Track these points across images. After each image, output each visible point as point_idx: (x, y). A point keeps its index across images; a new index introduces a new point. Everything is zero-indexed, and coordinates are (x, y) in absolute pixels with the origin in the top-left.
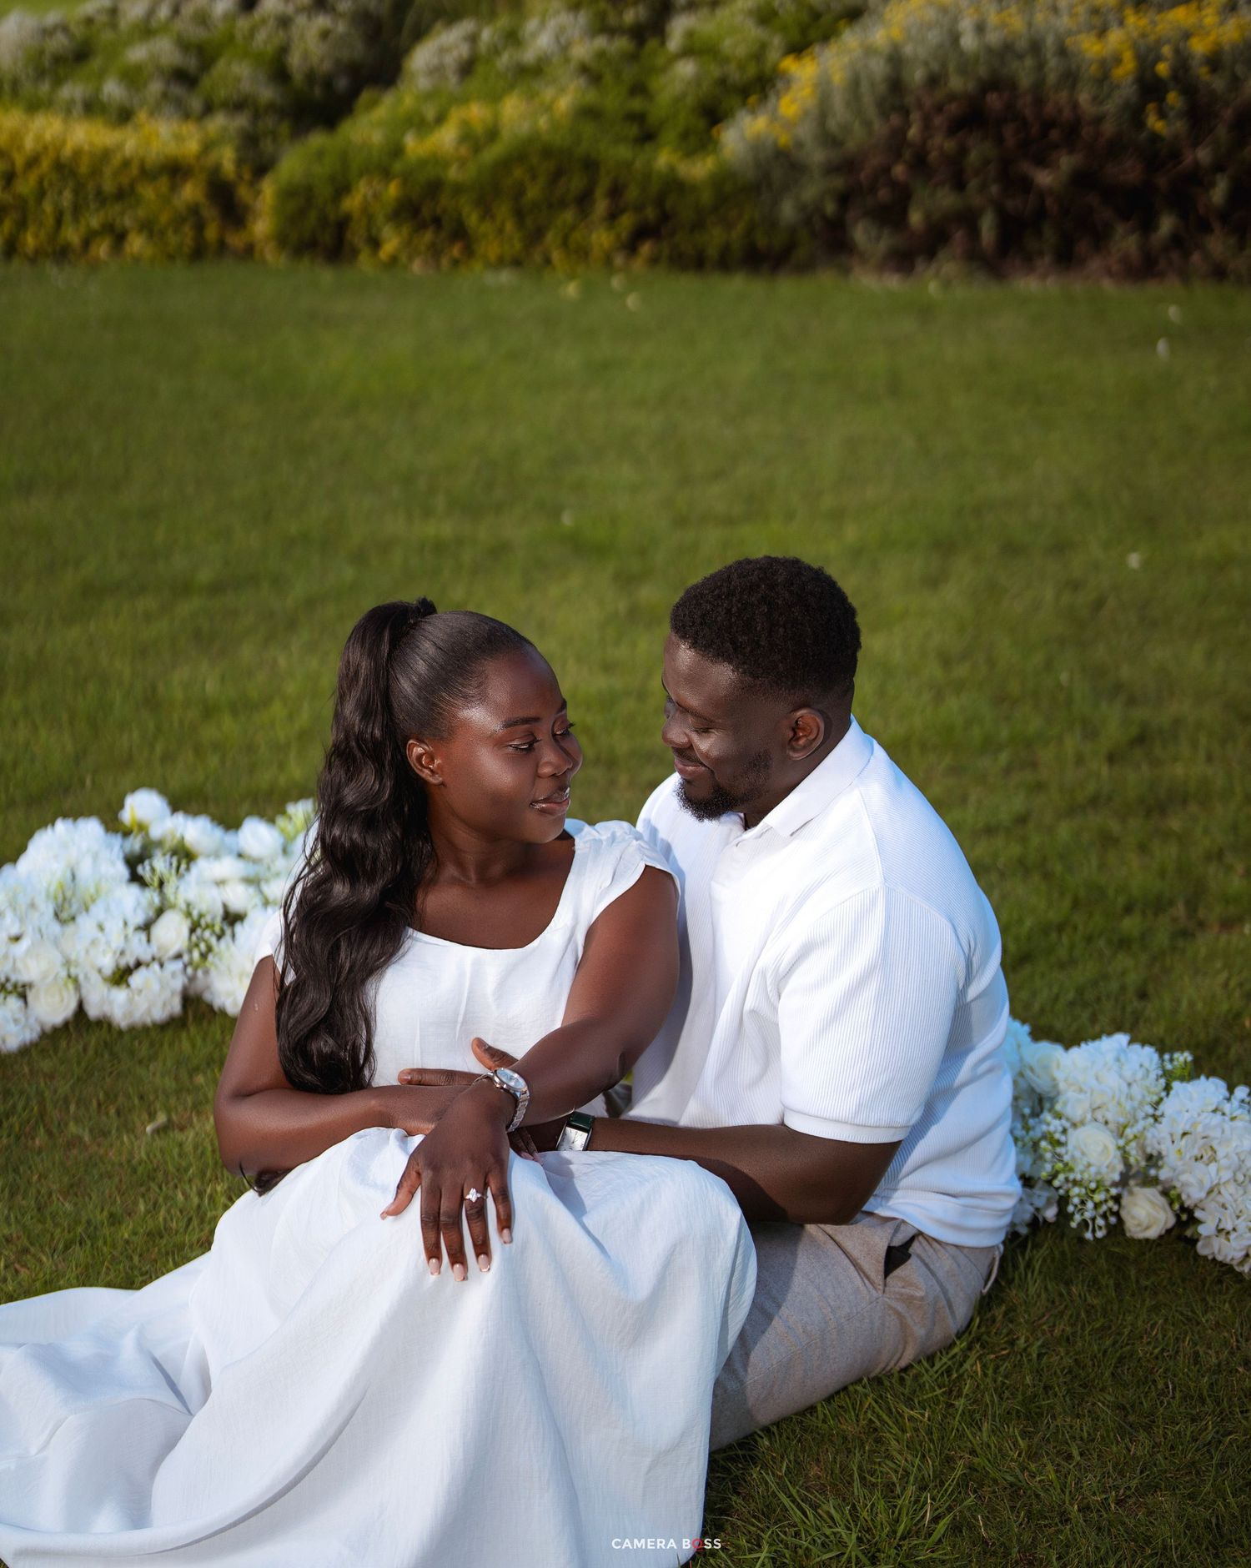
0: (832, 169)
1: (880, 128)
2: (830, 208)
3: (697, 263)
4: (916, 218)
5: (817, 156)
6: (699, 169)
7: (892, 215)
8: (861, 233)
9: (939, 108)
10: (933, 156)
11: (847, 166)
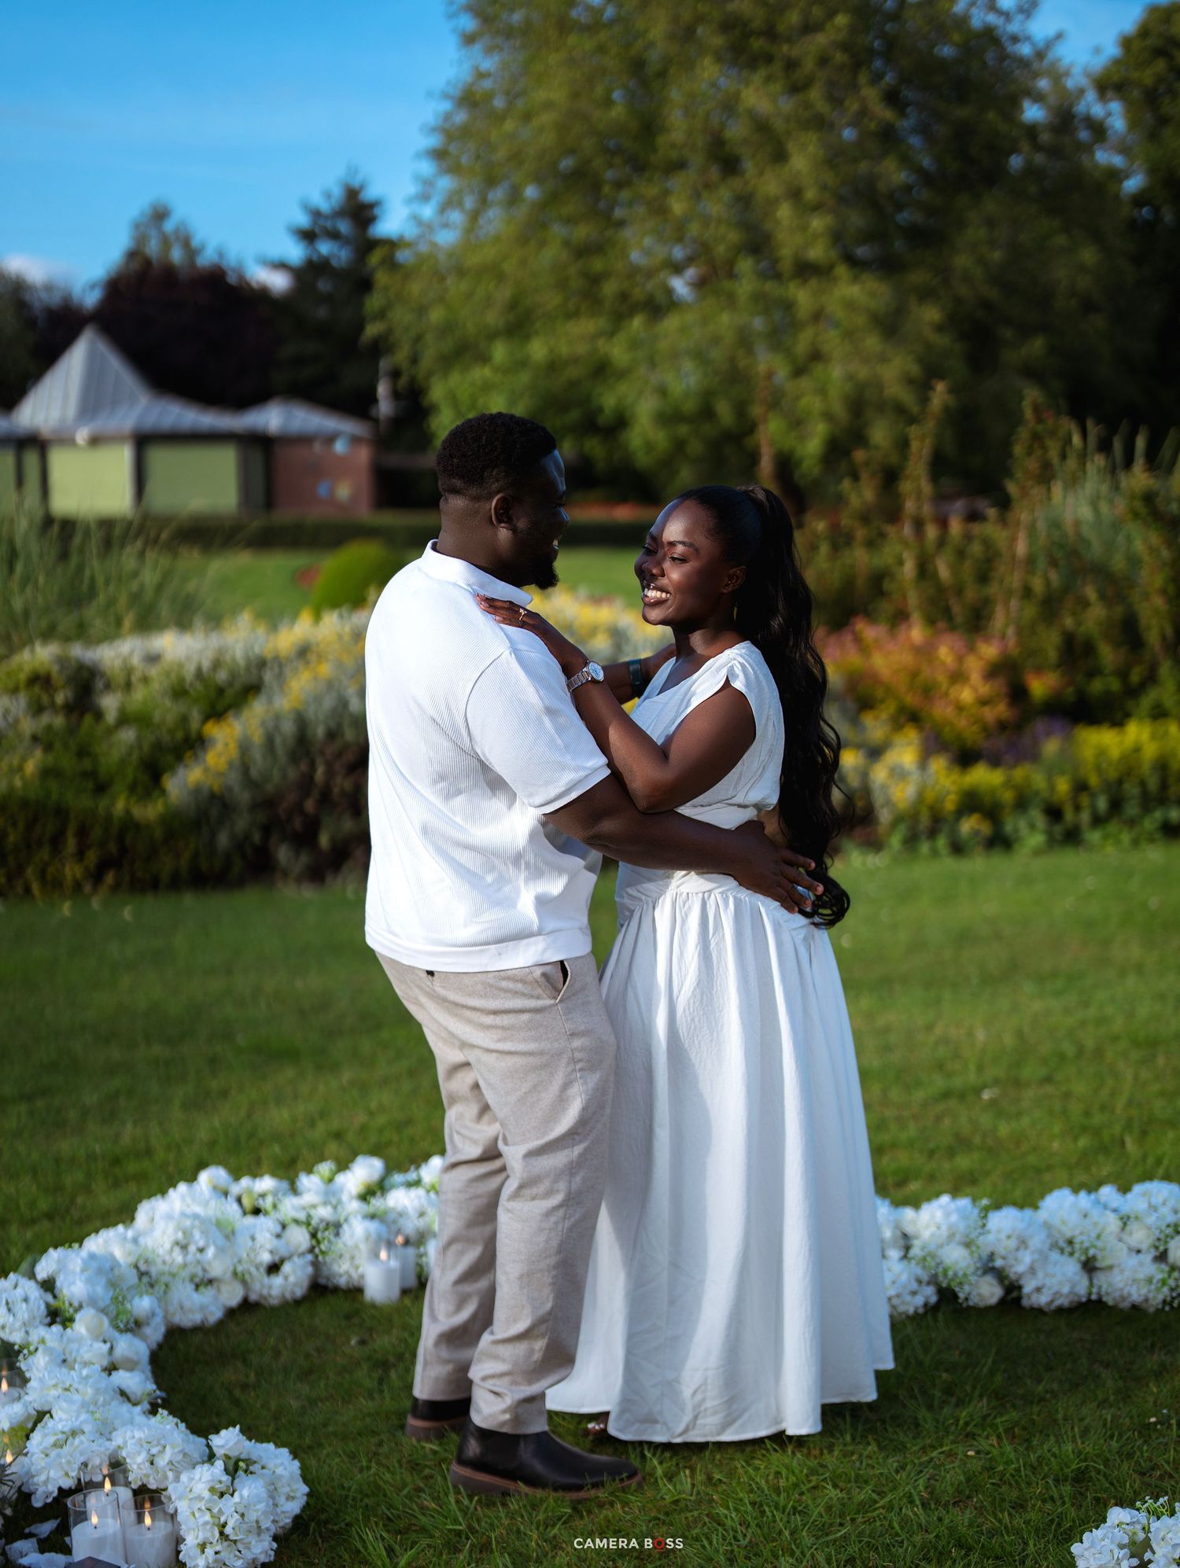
0: (255, 807)
1: (293, 774)
2: (257, 837)
3: (152, 885)
4: (324, 840)
5: (244, 797)
6: (150, 812)
7: (305, 839)
8: (283, 854)
9: (339, 755)
10: (336, 790)
11: (266, 803)
